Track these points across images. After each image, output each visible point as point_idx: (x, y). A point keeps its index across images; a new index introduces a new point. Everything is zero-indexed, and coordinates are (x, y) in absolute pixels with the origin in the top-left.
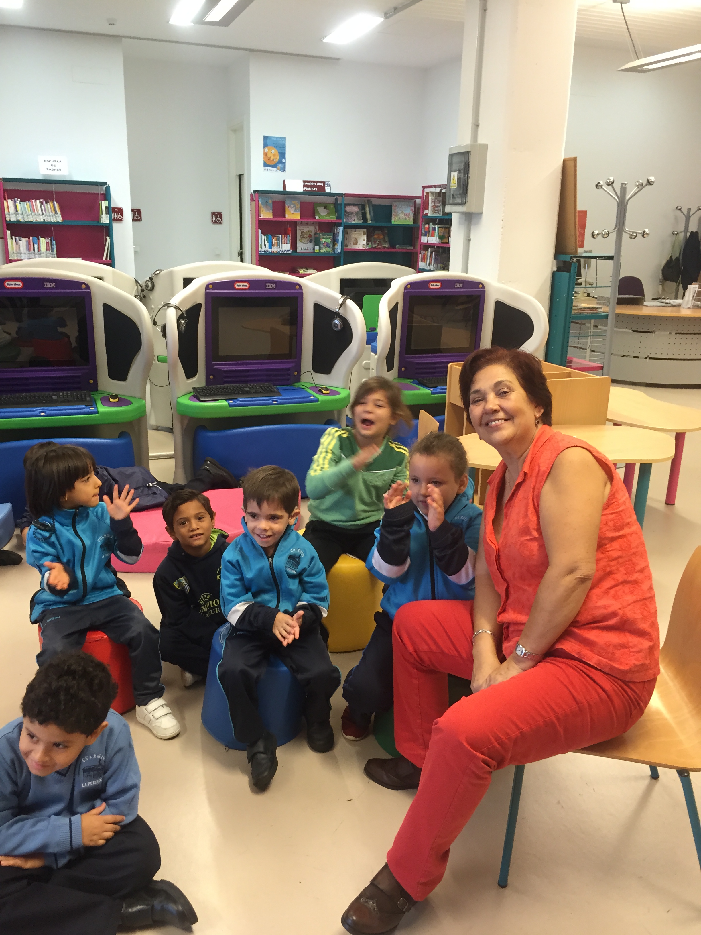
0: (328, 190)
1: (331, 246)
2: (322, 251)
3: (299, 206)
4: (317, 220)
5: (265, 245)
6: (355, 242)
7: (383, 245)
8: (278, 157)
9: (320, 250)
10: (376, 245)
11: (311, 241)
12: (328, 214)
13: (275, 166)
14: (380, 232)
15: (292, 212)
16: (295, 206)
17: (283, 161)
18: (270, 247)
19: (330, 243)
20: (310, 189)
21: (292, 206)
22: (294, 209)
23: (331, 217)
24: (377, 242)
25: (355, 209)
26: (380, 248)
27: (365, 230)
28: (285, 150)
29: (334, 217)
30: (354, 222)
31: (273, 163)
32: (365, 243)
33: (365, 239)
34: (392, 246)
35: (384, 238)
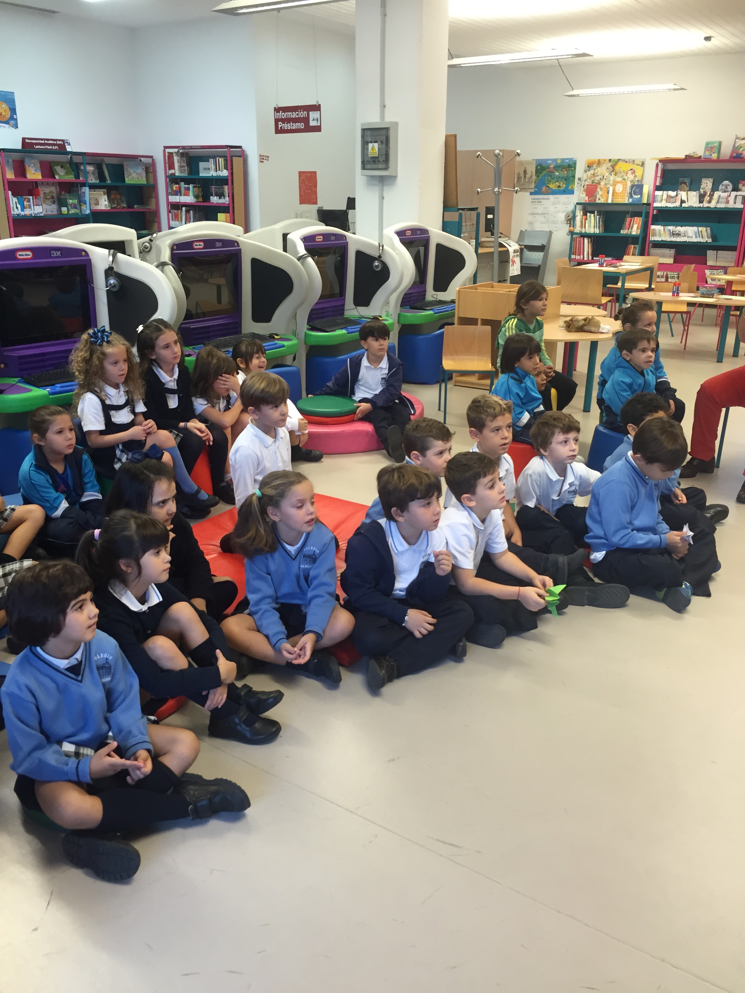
0: (69, 149)
1: (78, 207)
2: (70, 212)
3: (39, 166)
4: (58, 180)
5: (17, 208)
6: (96, 202)
7: (122, 205)
8: (9, 113)
9: (68, 211)
10: (116, 205)
11: (54, 203)
12: (67, 173)
13: (7, 122)
14: (116, 192)
15: (33, 172)
16: (35, 166)
17: (15, 116)
18: (22, 210)
19: (77, 203)
20: (51, 147)
21: (32, 165)
22: (34, 169)
23: (70, 176)
24: (116, 201)
25: (90, 168)
26: (119, 208)
27: (105, 190)
28: (15, 105)
29: (73, 176)
30: (92, 182)
31: (5, 120)
32: (107, 203)
33: (107, 199)
34: (130, 206)
35: (121, 197)
